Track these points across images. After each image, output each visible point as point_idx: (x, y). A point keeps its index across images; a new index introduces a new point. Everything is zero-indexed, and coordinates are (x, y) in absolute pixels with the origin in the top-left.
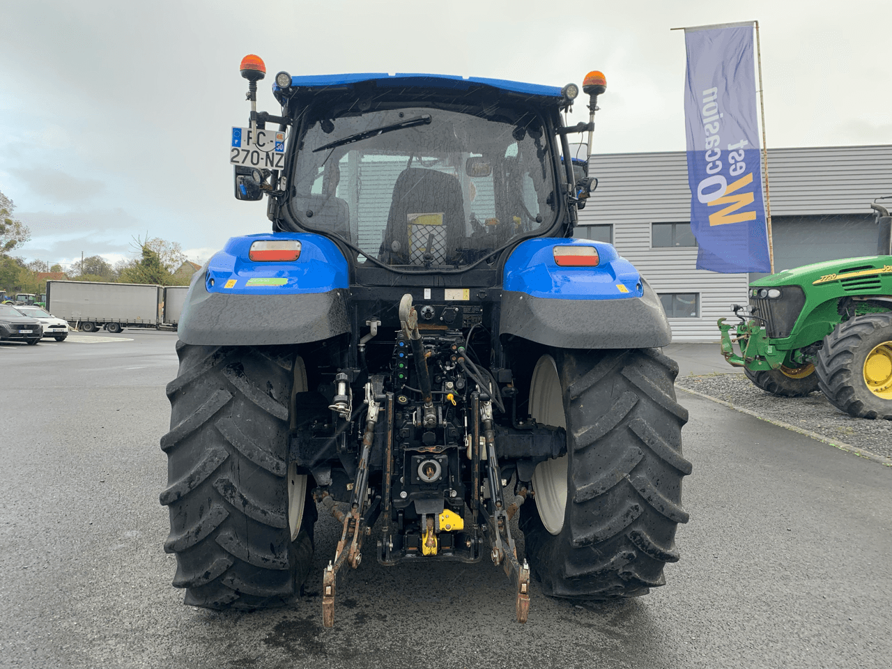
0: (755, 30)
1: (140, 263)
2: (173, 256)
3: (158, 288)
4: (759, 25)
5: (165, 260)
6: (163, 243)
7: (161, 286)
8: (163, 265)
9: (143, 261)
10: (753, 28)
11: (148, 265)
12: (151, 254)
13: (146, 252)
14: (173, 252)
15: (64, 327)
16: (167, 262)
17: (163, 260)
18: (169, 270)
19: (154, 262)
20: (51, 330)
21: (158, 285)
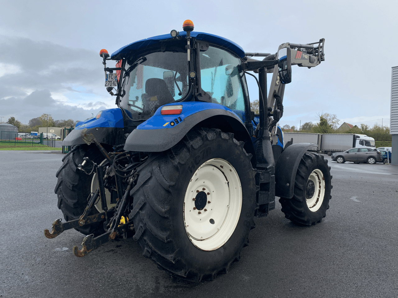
1: (319, 124)
2: (334, 121)
3: (319, 135)
5: (330, 123)
6: (329, 115)
7: (321, 134)
8: (329, 125)
9: (320, 123)
11: (322, 125)
12: (323, 120)
13: (322, 119)
14: (333, 119)
17: (329, 122)
18: (332, 127)
19: (325, 124)
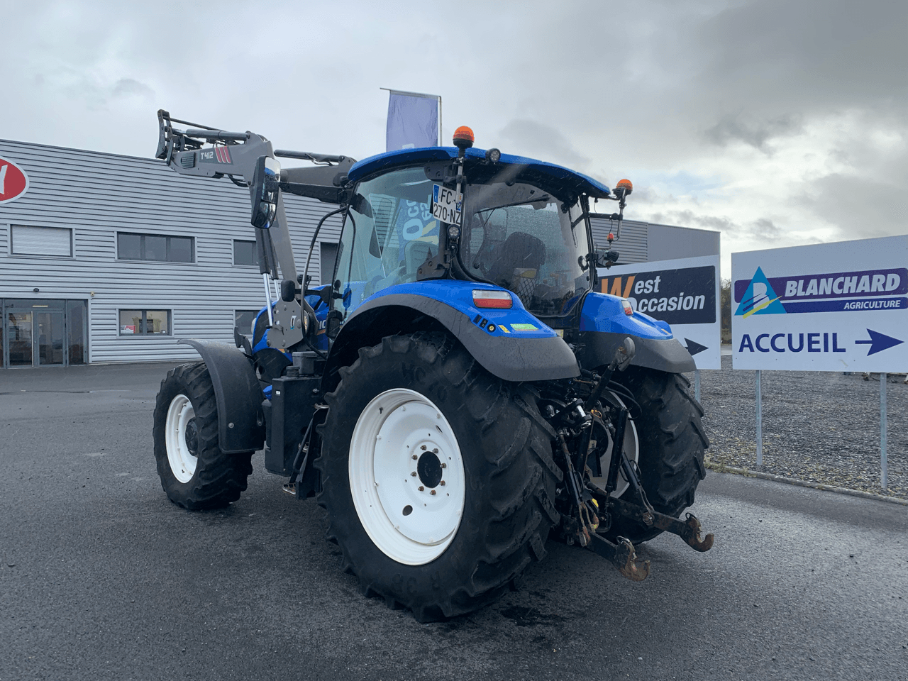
0: (439, 103)
4: (442, 101)
10: (437, 102)
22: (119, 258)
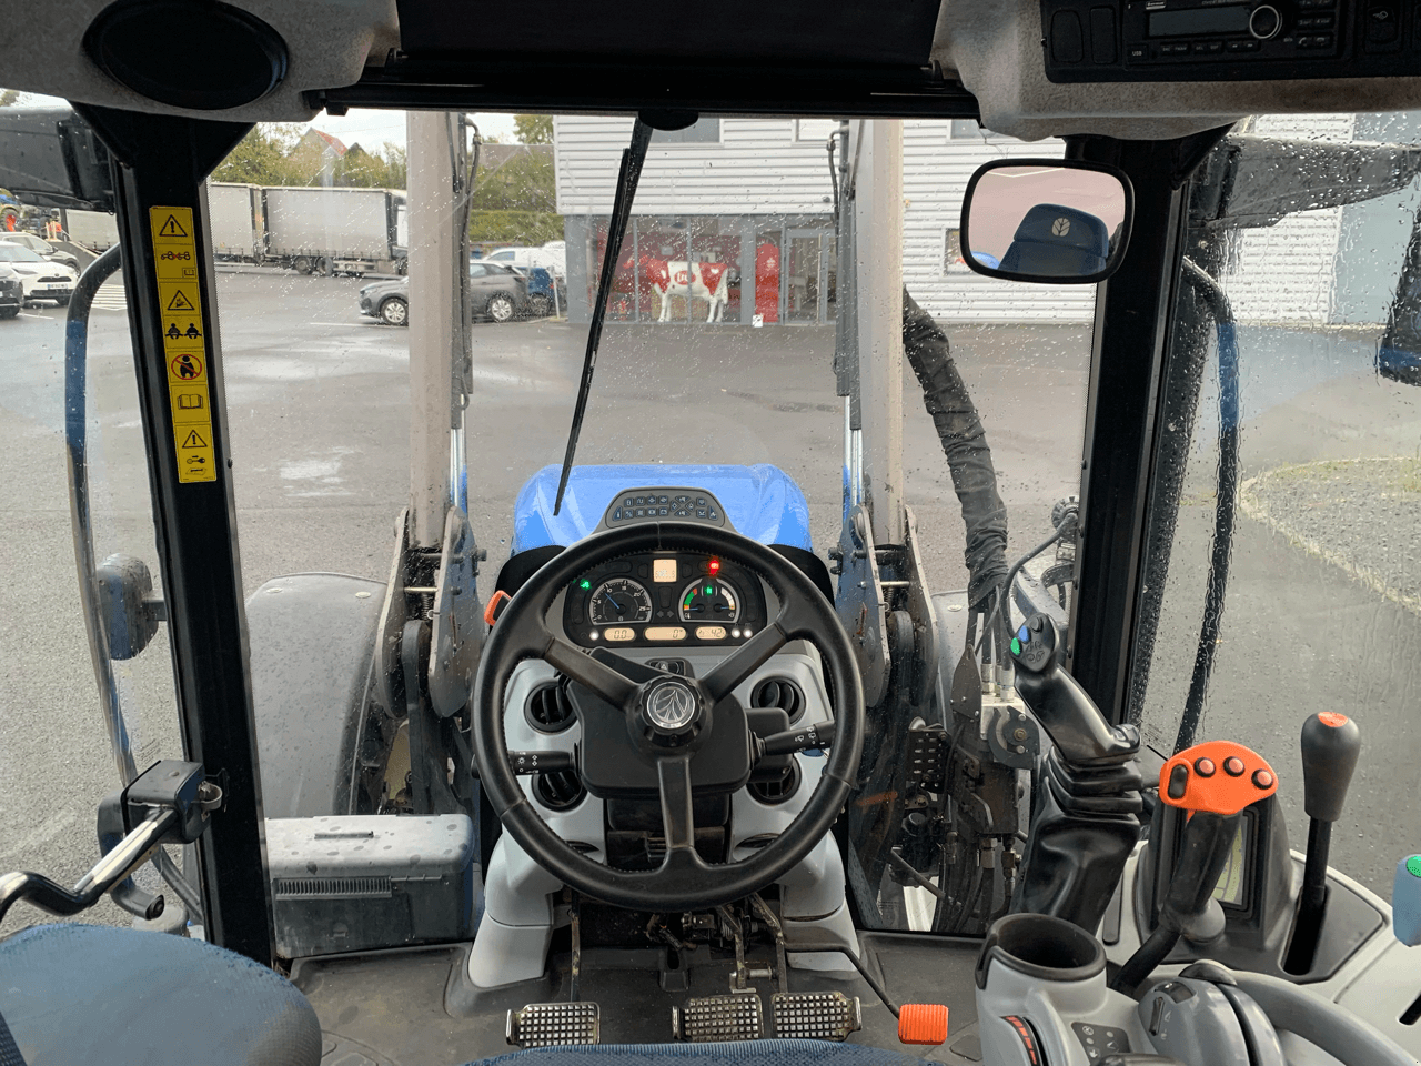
3: (252, 190)
7: (256, 186)
8: (265, 140)
15: (68, 279)
16: (273, 135)
20: (44, 286)
21: (249, 185)
22: (953, 136)
